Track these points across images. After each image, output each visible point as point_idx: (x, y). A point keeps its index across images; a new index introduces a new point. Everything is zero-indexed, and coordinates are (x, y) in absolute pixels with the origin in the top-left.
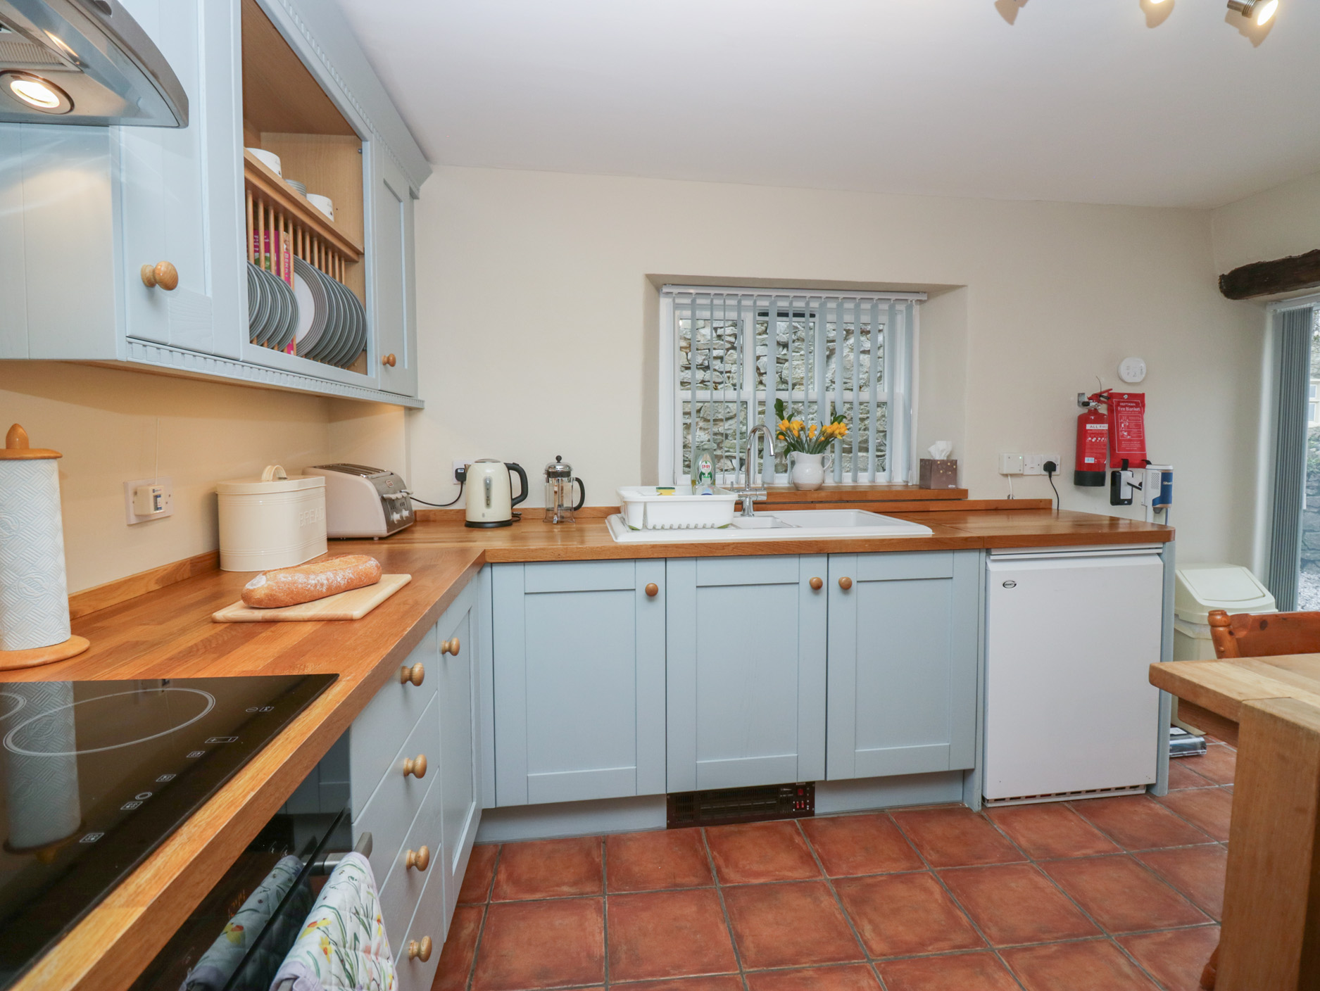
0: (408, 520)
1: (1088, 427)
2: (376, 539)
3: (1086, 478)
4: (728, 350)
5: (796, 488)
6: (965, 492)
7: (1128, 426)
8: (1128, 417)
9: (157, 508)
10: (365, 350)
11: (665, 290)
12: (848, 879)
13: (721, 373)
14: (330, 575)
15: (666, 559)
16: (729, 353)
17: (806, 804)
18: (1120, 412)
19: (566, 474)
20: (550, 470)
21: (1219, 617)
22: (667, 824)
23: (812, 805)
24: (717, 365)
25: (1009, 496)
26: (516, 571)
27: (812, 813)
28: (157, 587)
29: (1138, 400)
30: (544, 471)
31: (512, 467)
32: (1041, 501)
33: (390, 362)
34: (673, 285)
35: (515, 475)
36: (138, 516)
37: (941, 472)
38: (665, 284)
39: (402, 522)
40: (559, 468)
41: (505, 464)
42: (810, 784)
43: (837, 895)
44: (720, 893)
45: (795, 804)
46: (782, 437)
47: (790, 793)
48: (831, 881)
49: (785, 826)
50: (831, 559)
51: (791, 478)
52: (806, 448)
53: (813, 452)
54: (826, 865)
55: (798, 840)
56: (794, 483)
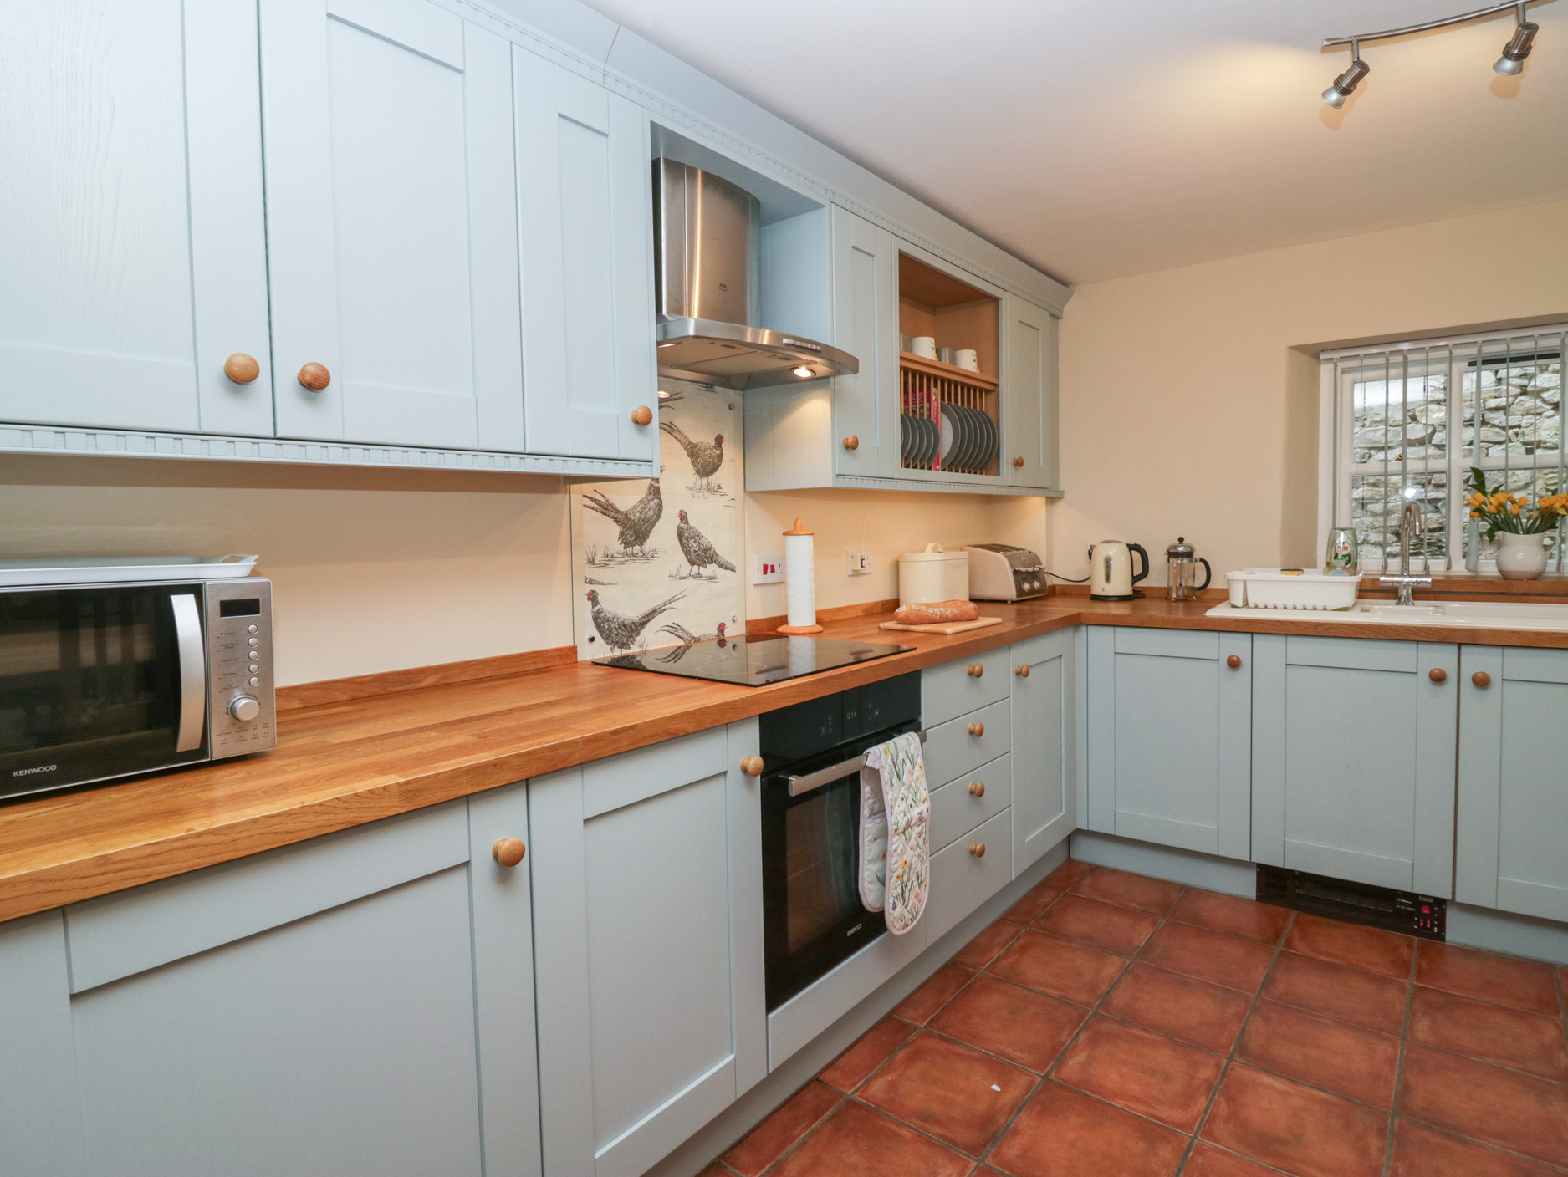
0: (1040, 590)
2: (1009, 602)
4: (1516, 396)
5: (1505, 575)
9: (862, 566)
10: (998, 456)
11: (1323, 356)
12: (1439, 991)
13: (1504, 428)
14: (943, 609)
15: (1253, 633)
16: (1517, 400)
17: (1433, 925)
19: (1189, 555)
20: (1172, 551)
22: (1257, 896)
23: (1442, 927)
24: (1498, 418)
26: (1107, 633)
27: (1441, 937)
28: (861, 614)
30: (1165, 552)
31: (1132, 547)
33: (1018, 463)
34: (1332, 350)
35: (1136, 554)
36: (853, 570)
38: (1323, 351)
39: (1032, 591)
40: (1181, 549)
41: (1127, 545)
42: (1440, 903)
43: (1413, 997)
44: (1277, 952)
45: (1418, 921)
46: (1476, 514)
47: (1410, 906)
48: (1415, 986)
49: (1398, 938)
50: (1464, 649)
51: (1498, 565)
52: (1516, 527)
53: (1528, 531)
54: (1420, 974)
55: (1404, 951)
56: (1500, 571)
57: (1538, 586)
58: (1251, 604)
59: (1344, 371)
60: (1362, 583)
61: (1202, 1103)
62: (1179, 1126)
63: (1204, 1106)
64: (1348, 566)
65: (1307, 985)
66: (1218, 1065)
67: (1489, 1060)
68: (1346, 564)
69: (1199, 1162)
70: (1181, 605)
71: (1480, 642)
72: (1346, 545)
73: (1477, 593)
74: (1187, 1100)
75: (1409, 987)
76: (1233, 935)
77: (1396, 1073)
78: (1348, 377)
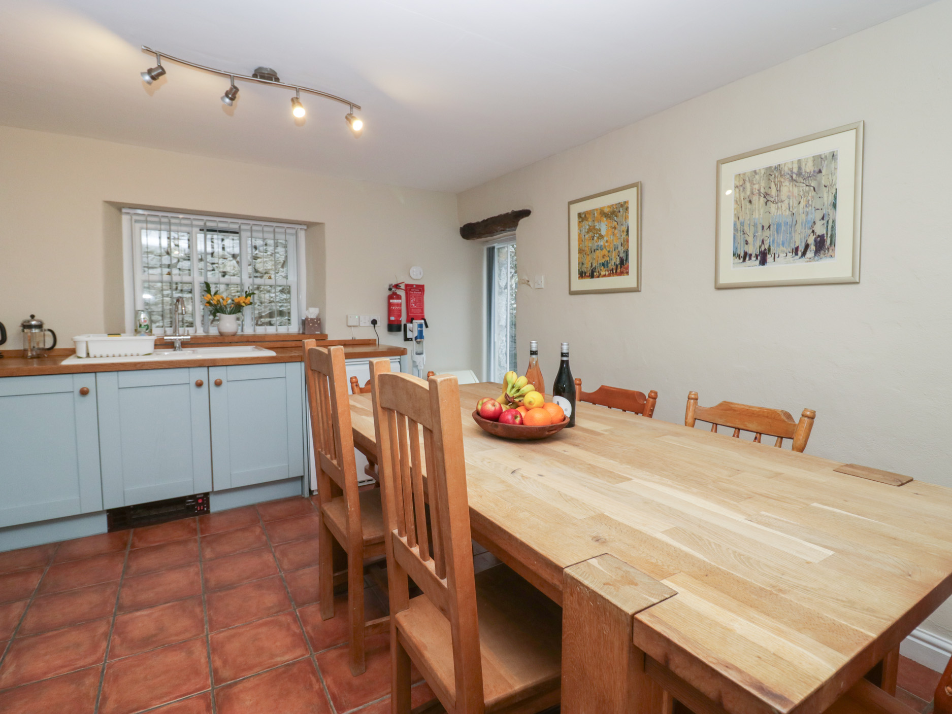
1: (391, 301)
3: (393, 327)
6: (326, 336)
7: (415, 302)
8: (415, 297)
11: (124, 210)
12: (212, 535)
15: (95, 372)
17: (204, 507)
18: (411, 294)
19: (40, 326)
20: (25, 324)
21: (354, 380)
22: (109, 529)
23: (208, 507)
25: (353, 338)
27: (208, 511)
29: (421, 288)
30: (20, 325)
32: (370, 340)
34: (130, 208)
37: (311, 325)
38: (124, 207)
40: (33, 323)
42: (206, 495)
43: (201, 542)
44: (127, 553)
45: (197, 508)
46: (208, 305)
47: (193, 502)
48: (201, 537)
49: (188, 520)
50: (210, 368)
51: (219, 329)
52: (225, 311)
53: (230, 313)
54: (202, 531)
55: (192, 525)
56: (220, 332)
57: (235, 339)
58: (91, 354)
59: (136, 221)
60: (156, 341)
61: (104, 645)
62: (93, 664)
63: (106, 646)
64: (147, 331)
65: (148, 561)
66: (108, 622)
67: (238, 552)
68: (147, 330)
69: (111, 672)
70: (35, 360)
71: (218, 365)
72: (146, 320)
73: (211, 343)
74: (95, 647)
75: (198, 539)
76: (97, 556)
77: (201, 577)
78: (138, 226)
